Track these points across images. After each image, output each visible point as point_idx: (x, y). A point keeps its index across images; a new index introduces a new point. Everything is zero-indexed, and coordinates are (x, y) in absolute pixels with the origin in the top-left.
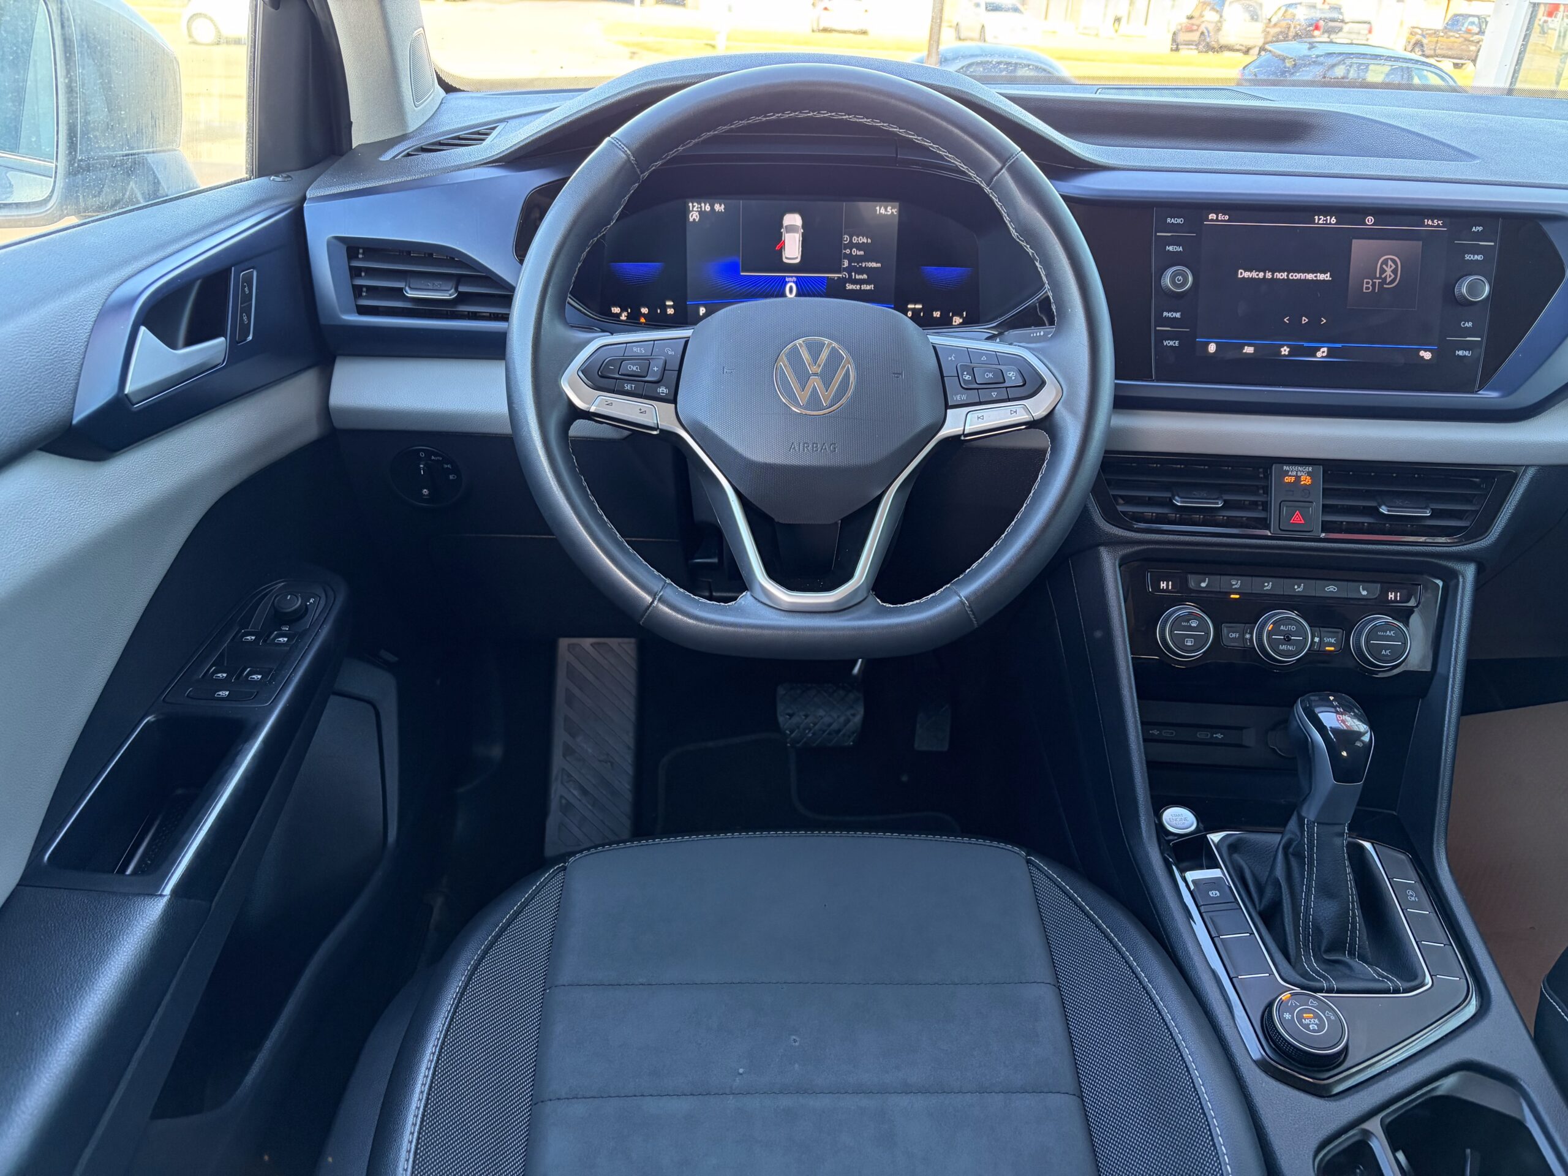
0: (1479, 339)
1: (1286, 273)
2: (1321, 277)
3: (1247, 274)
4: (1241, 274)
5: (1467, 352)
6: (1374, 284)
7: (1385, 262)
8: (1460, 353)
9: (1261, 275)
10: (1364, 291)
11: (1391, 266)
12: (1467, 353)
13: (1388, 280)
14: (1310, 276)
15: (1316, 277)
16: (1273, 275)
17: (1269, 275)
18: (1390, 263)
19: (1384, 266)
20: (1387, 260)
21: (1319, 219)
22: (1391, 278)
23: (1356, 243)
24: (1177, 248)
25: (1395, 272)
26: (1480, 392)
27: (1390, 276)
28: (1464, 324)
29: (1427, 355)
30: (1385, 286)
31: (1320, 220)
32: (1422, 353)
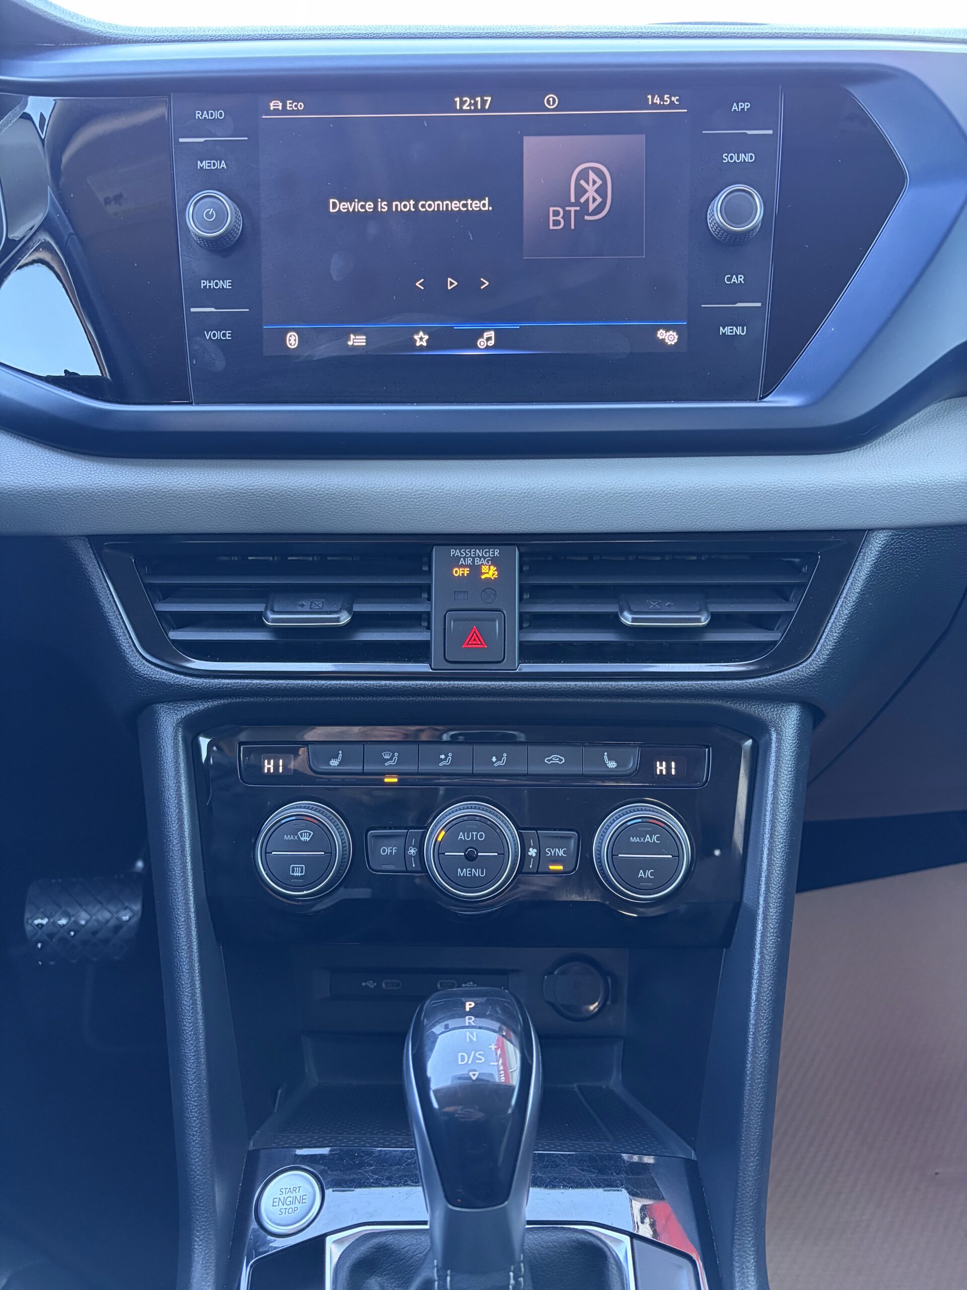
0: (759, 305)
1: (412, 202)
2: (475, 205)
3: (344, 206)
4: (334, 205)
5: (740, 328)
6: (567, 215)
7: (584, 175)
8: (727, 330)
9: (369, 206)
10: (551, 227)
11: (594, 182)
12: (738, 331)
13: (592, 207)
14: (455, 205)
15: (465, 205)
16: (390, 206)
17: (383, 206)
18: (592, 176)
19: (582, 182)
20: (587, 169)
21: (462, 103)
22: (597, 203)
23: (531, 144)
24: (217, 163)
25: (601, 191)
26: (766, 399)
27: (594, 200)
28: (729, 279)
29: (670, 337)
30: (587, 218)
31: (465, 104)
32: (661, 334)
